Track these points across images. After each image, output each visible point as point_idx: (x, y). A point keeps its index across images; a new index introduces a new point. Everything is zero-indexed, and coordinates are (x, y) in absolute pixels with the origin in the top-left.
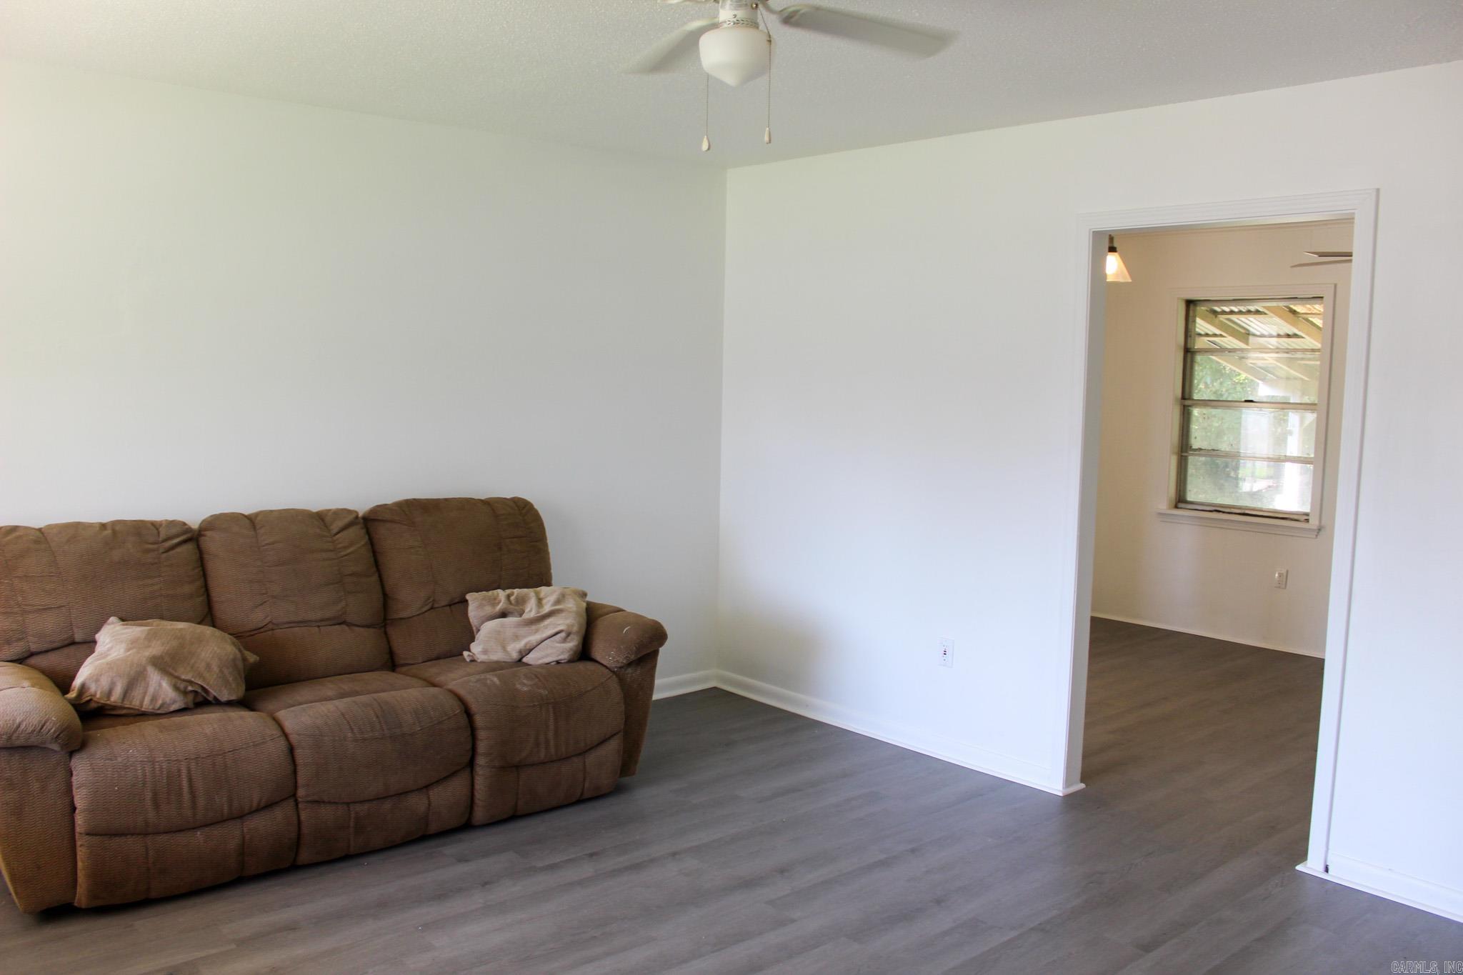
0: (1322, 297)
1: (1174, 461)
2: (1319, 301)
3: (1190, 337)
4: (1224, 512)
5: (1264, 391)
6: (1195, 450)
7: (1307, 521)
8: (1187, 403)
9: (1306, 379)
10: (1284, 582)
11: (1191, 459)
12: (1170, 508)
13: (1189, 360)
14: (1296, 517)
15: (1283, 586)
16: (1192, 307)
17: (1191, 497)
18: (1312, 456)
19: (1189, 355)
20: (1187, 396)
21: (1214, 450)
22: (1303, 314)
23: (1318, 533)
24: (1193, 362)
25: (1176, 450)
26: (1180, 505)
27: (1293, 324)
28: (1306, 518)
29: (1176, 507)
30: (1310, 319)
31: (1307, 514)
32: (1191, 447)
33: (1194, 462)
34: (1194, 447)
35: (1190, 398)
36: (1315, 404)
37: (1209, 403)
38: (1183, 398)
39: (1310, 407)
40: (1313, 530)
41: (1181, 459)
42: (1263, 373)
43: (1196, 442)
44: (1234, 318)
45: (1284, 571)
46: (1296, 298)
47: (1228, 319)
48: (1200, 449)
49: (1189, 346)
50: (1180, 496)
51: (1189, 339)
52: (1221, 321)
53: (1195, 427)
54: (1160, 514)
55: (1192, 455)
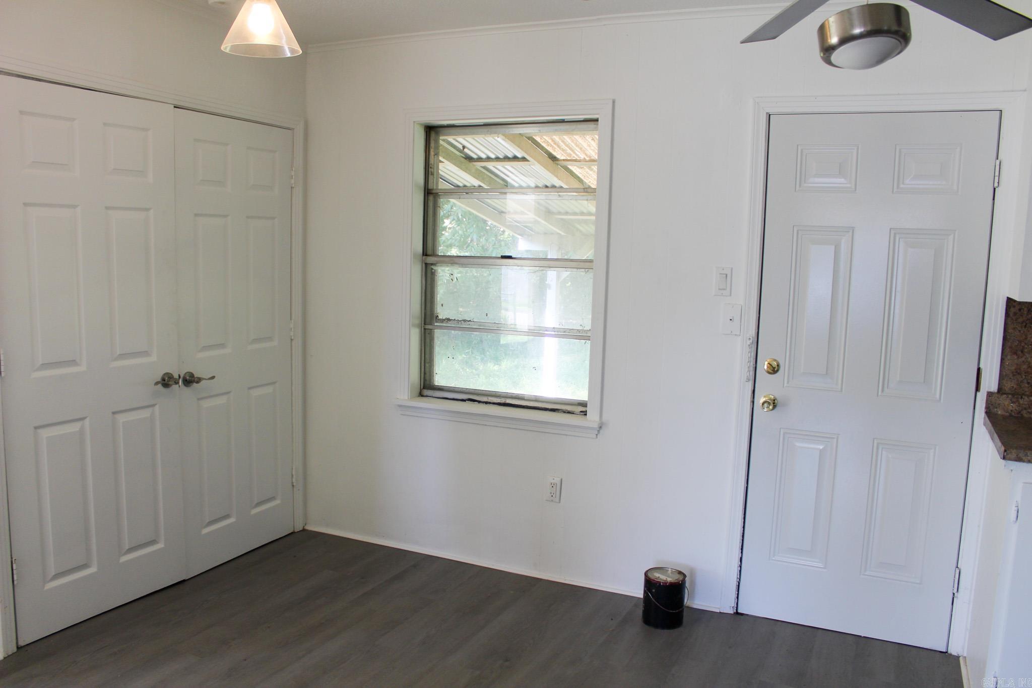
0: (597, 120)
1: (415, 336)
2: (591, 125)
3: (432, 174)
4: (479, 402)
5: (522, 247)
6: (442, 321)
7: (585, 413)
8: (430, 260)
9: (563, 234)
10: (557, 491)
11: (438, 333)
12: (412, 398)
13: (431, 204)
14: (569, 408)
15: (558, 501)
16: (433, 135)
17: (440, 379)
18: (588, 327)
19: (431, 198)
20: (429, 252)
21: (465, 321)
22: (564, 160)
23: (599, 431)
24: (436, 207)
25: (417, 321)
26: (426, 392)
27: (554, 173)
28: (583, 409)
29: (421, 395)
30: (570, 167)
31: (584, 404)
32: (438, 316)
33: (440, 336)
34: (440, 317)
35: (434, 254)
36: (591, 261)
37: (456, 260)
38: (425, 254)
39: (585, 264)
40: (592, 429)
41: (425, 333)
42: (523, 230)
43: (442, 312)
44: (490, 165)
45: (557, 480)
46: (563, 121)
47: (485, 168)
48: (448, 320)
49: (430, 187)
50: (425, 380)
51: (431, 177)
52: (477, 170)
53: (441, 292)
54: (400, 406)
55: (441, 327)
